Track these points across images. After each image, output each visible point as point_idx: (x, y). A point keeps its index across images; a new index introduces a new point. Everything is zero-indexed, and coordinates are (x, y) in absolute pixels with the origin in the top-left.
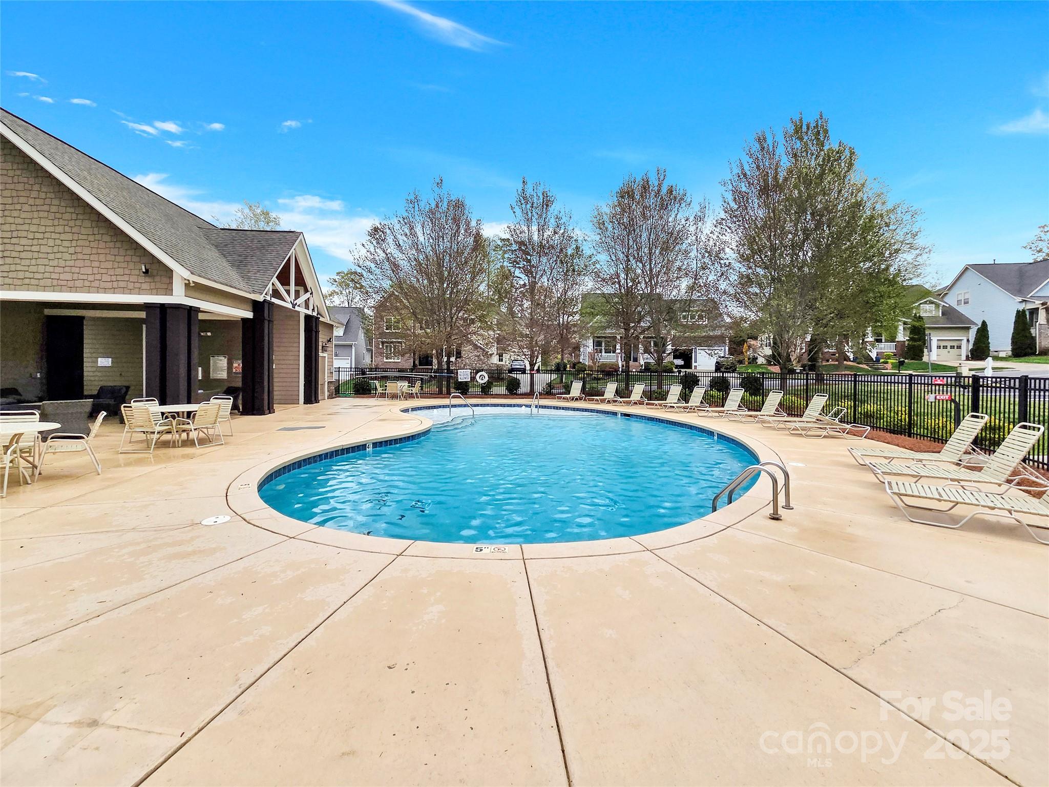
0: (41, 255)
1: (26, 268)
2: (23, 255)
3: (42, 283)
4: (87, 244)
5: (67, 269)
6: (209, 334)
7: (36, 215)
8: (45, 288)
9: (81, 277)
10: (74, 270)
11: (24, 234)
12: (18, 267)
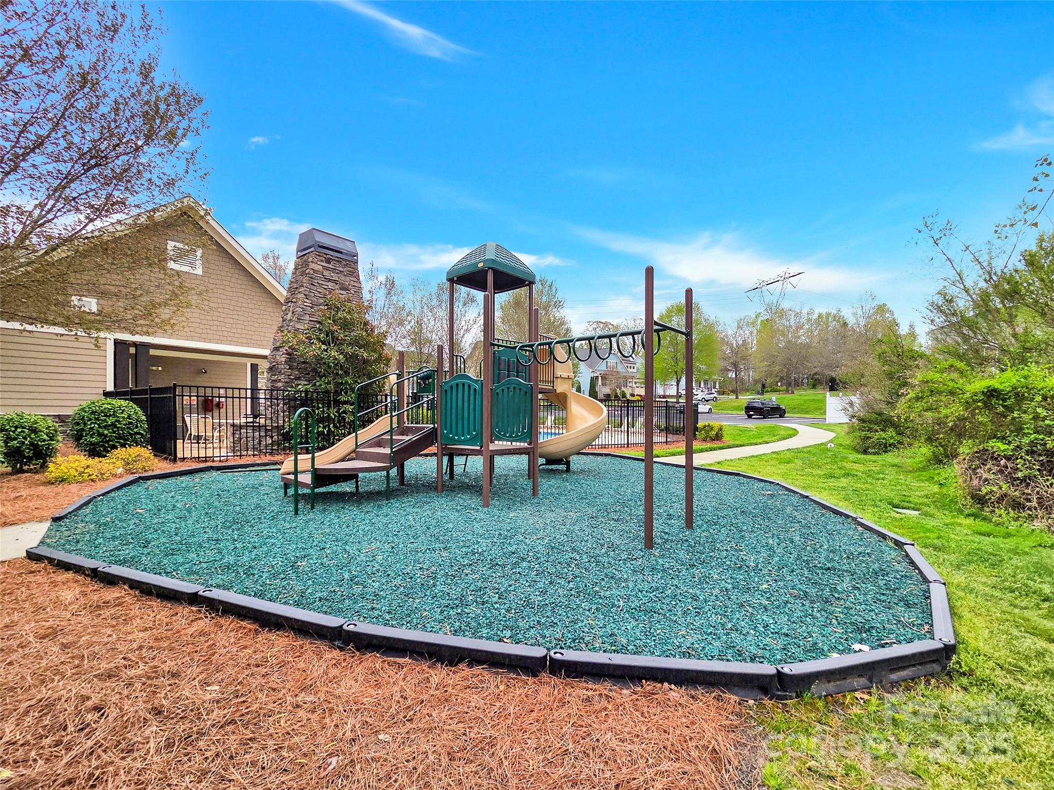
0: (239, 322)
1: (229, 330)
2: (226, 320)
3: (240, 340)
4: (269, 318)
5: (256, 333)
6: (160, 369)
7: (235, 294)
8: (242, 345)
9: (266, 339)
10: (261, 334)
11: (227, 306)
12: (224, 329)
